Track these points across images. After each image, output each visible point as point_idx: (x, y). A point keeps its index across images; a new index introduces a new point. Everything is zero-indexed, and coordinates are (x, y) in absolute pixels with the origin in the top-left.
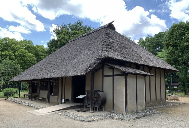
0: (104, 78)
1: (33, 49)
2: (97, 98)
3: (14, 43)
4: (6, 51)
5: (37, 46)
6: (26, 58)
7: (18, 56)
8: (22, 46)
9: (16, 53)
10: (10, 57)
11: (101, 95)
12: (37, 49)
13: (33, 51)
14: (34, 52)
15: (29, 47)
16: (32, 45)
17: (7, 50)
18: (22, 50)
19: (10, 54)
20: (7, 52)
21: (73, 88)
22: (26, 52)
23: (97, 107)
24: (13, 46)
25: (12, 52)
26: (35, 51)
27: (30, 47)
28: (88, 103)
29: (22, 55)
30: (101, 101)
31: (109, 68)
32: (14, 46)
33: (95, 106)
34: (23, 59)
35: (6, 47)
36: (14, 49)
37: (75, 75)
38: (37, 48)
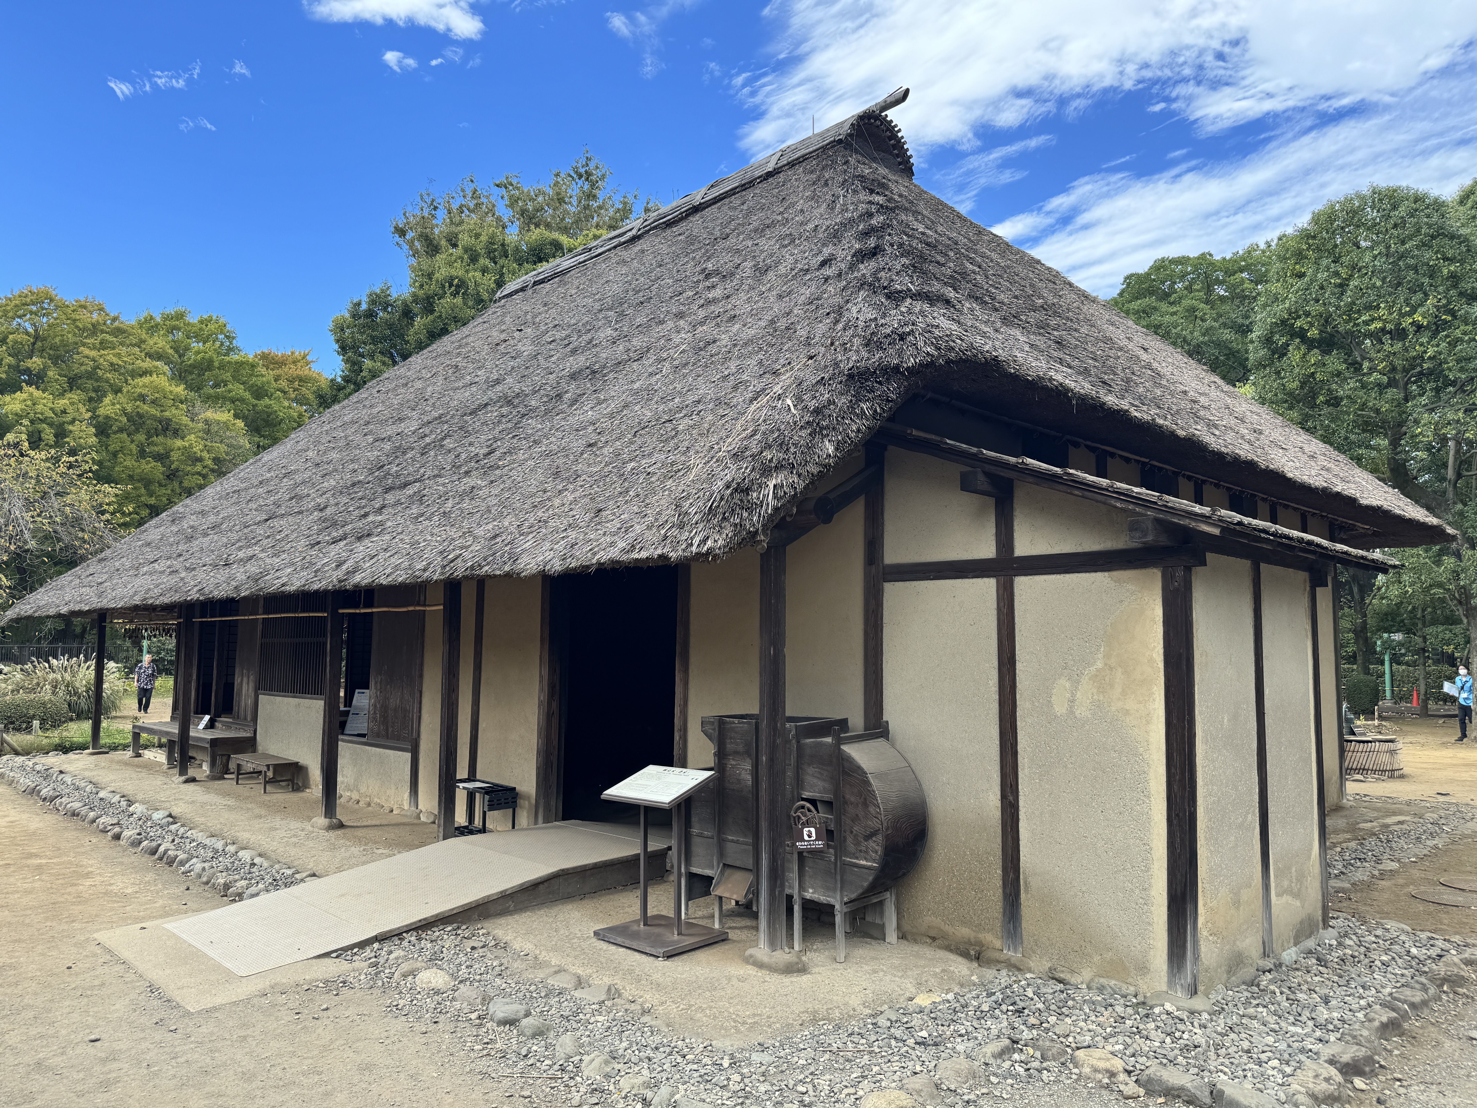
0: (893, 591)
1: (236, 378)
2: (829, 804)
3: (95, 329)
4: (32, 389)
5: (264, 357)
6: (179, 443)
7: (121, 430)
8: (149, 355)
9: (108, 407)
10: (61, 434)
11: (880, 776)
12: (267, 375)
13: (238, 390)
14: (242, 400)
15: (206, 366)
16: (230, 349)
17: (37, 379)
18: (146, 380)
19: (64, 412)
20: (37, 393)
21: (552, 686)
22: (178, 400)
23: (836, 900)
24: (87, 352)
25: (75, 396)
26: (247, 395)
27: (211, 361)
28: (721, 854)
29: (154, 418)
30: (876, 846)
31: (967, 485)
32: (93, 353)
33: (810, 894)
34: (160, 449)
35: (35, 363)
36: (91, 375)
37: (604, 556)
38: (263, 371)
